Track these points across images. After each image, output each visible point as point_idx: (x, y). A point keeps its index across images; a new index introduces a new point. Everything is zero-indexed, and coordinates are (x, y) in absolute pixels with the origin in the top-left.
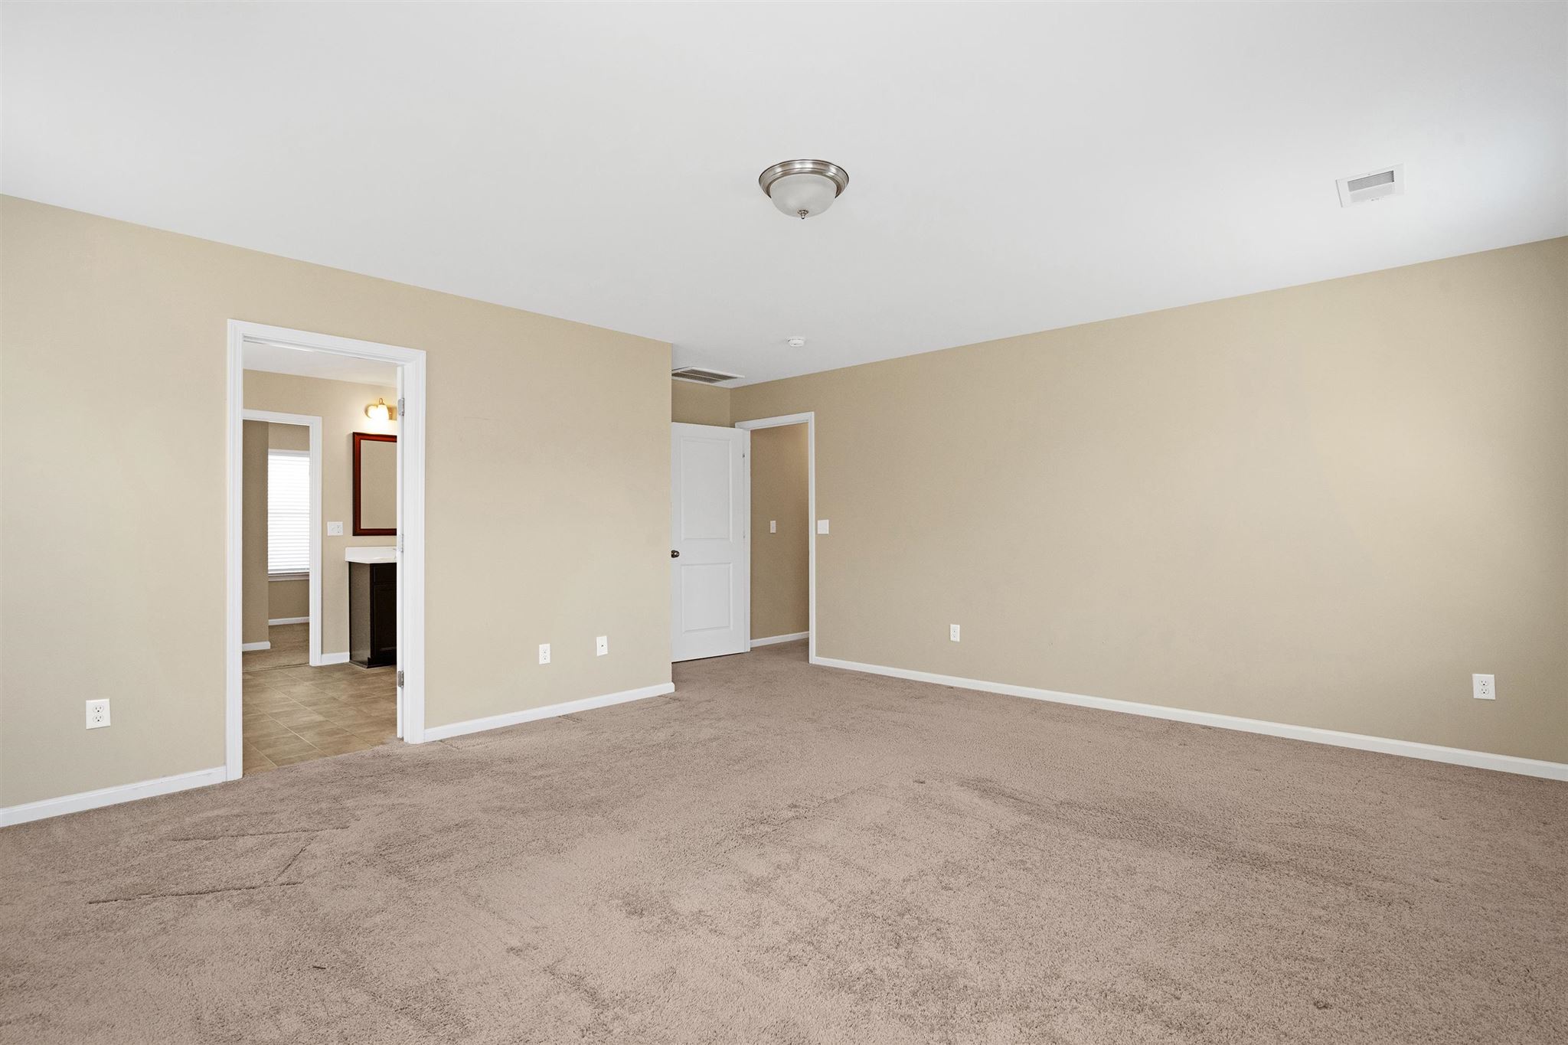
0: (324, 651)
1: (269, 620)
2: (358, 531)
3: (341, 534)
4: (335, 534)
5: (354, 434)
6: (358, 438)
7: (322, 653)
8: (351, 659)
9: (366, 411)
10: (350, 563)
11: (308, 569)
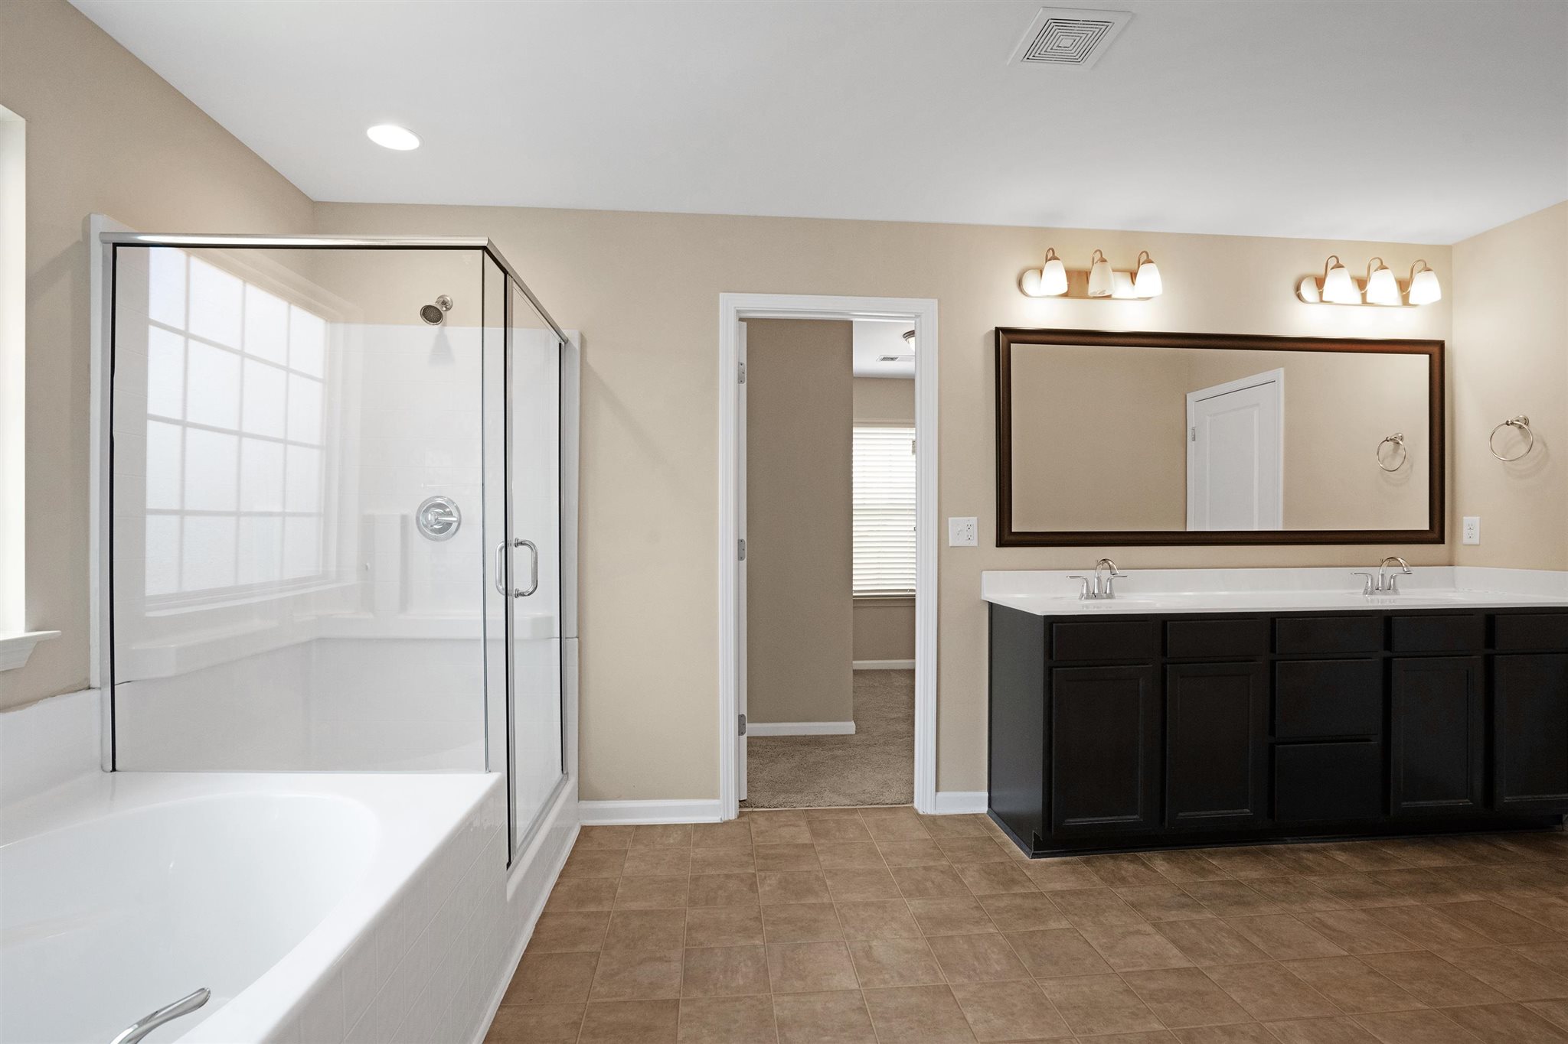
0: (941, 787)
1: (854, 662)
2: (1007, 537)
3: (974, 543)
4: (962, 542)
5: (997, 330)
6: (1007, 338)
7: (937, 790)
8: (990, 805)
9: (1020, 283)
10: (991, 605)
11: (914, 590)
